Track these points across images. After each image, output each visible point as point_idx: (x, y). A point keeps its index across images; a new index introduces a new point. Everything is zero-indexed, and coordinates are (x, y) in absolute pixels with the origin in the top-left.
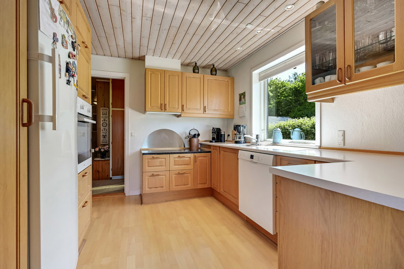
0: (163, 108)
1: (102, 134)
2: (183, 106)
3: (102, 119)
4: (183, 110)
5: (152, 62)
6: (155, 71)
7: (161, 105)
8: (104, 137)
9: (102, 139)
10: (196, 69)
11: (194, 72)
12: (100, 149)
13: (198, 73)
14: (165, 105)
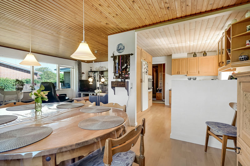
0: (178, 73)
1: (160, 83)
2: (187, 72)
3: (160, 77)
4: (187, 73)
5: (174, 56)
6: (175, 60)
7: (178, 72)
8: (161, 84)
9: (160, 85)
10: (195, 55)
11: (194, 56)
12: (159, 89)
13: (196, 56)
14: (179, 72)
